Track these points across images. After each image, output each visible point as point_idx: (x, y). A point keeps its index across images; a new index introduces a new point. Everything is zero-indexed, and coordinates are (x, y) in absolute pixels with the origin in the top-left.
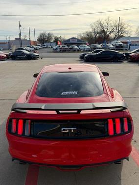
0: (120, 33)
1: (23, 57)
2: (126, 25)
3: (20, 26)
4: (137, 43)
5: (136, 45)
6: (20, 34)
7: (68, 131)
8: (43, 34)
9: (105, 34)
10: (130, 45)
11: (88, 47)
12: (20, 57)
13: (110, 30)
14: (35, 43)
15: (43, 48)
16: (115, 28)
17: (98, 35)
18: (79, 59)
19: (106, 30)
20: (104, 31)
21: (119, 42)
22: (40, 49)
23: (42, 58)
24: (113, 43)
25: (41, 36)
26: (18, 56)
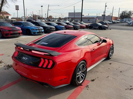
1: (96, 27)
3: (106, 6)
6: (105, 12)
8: (124, 12)
12: (94, 27)
14: (116, 18)
15: (121, 22)
22: (118, 23)
23: (110, 29)
25: (122, 13)
26: (93, 27)
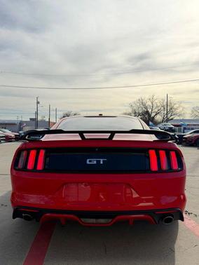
0: (169, 115)
2: (177, 105)
3: (38, 103)
4: (193, 127)
6: (37, 113)
7: (95, 162)
9: (149, 115)
10: (185, 128)
13: (156, 110)
16: (162, 108)
19: (150, 111)
20: (147, 112)
21: (170, 125)
24: (160, 126)
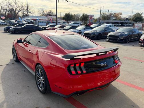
4: (43, 21)
5: (42, 22)
9: (15, 12)
10: (39, 22)
11: (3, 22)
13: (19, 9)
16: (22, 8)
17: (8, 12)
18: (3, 31)
21: (30, 19)
24: (25, 20)
